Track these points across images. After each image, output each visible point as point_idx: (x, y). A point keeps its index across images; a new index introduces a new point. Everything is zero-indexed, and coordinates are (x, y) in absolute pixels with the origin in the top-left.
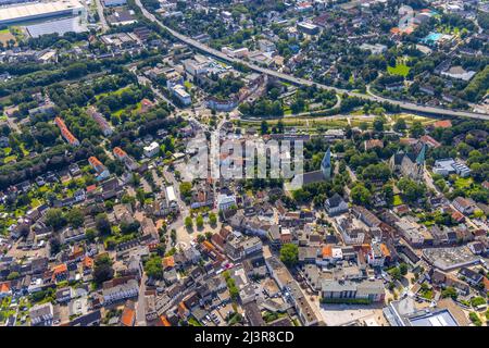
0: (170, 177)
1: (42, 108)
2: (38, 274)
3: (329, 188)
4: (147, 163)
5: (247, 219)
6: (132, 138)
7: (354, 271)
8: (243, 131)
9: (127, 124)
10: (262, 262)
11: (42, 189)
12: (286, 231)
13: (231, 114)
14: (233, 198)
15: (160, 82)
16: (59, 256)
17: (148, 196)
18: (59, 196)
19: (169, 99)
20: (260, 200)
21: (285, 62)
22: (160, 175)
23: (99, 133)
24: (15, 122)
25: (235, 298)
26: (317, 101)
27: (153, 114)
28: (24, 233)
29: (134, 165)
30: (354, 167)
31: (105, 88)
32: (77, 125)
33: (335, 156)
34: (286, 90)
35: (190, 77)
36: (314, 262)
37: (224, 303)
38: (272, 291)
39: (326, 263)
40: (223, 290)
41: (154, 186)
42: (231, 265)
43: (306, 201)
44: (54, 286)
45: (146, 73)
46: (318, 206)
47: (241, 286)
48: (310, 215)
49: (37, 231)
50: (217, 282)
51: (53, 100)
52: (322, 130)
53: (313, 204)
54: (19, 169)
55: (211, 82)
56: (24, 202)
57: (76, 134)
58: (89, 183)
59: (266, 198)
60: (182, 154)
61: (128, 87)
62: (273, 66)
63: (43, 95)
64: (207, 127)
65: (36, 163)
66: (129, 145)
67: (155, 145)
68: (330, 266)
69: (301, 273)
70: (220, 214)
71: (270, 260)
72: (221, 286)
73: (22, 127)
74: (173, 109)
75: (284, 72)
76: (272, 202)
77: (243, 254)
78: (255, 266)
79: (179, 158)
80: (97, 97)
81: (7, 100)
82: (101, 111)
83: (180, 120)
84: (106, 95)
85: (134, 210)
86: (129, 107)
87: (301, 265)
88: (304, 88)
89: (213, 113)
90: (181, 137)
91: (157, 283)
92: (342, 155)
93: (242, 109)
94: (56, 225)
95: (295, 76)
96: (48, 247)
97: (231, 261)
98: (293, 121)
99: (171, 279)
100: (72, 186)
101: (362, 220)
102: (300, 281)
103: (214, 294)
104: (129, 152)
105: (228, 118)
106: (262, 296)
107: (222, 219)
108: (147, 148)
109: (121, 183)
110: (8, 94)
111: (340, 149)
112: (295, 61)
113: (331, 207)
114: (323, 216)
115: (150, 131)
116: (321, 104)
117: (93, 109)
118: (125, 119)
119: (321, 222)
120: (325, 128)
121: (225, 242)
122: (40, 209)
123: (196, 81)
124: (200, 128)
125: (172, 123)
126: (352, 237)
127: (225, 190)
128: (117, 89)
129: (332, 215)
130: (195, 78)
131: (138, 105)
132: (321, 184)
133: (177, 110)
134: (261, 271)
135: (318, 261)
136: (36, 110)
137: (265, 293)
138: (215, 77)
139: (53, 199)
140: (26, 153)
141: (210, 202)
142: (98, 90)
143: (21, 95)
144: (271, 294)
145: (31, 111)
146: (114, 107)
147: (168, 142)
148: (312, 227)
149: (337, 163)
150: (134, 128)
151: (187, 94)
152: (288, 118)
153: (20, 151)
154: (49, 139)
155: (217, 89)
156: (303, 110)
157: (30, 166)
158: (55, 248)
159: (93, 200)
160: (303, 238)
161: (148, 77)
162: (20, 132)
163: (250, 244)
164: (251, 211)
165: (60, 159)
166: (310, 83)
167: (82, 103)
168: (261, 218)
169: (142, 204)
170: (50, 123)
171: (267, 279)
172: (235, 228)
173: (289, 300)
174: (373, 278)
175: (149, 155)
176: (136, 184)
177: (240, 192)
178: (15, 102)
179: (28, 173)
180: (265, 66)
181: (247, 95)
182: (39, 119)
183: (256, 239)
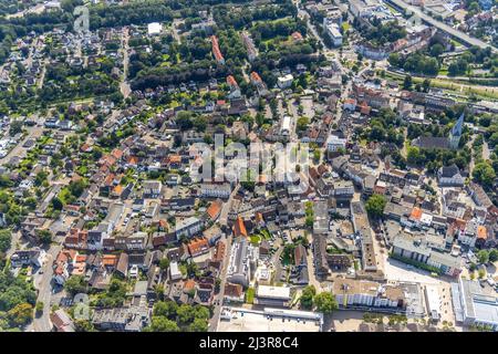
0: (293, 109)
1: (204, 24)
2: (159, 159)
3: (450, 157)
4: (276, 93)
5: (349, 164)
6: (271, 67)
7: (439, 241)
8: (384, 82)
9: (271, 53)
10: (347, 204)
11: (182, 95)
12: (381, 184)
13: (378, 63)
14: (343, 142)
15: (318, 18)
16: (178, 149)
17: (267, 121)
18: (193, 103)
19: (321, 36)
20: (370, 151)
21: (467, 18)
22: (285, 105)
23: (243, 56)
24: (179, 33)
25: (309, 226)
26: (484, 68)
27: (298, 48)
28: (159, 125)
29: (264, 92)
30: (491, 146)
31: (264, 16)
32: (227, 45)
33: (476, 128)
34: (453, 49)
35: (351, 18)
36: (398, 220)
37: (298, 228)
38: (345, 231)
39: (410, 224)
40: (301, 216)
41: (275, 114)
42: (318, 198)
43: (419, 164)
44: (167, 171)
45: (309, 7)
46: (431, 173)
47: (318, 218)
48: (416, 177)
49: (168, 126)
50: (297, 208)
51: (215, 19)
52: (475, 100)
53: (426, 170)
54: (169, 73)
55: (371, 27)
56: (166, 101)
57: (224, 53)
58: (221, 98)
59: (378, 150)
60: (312, 92)
61: (286, 18)
62: (449, 20)
63: (208, 13)
64: (348, 71)
65: (184, 71)
66: (266, 72)
67: (290, 77)
68: (414, 228)
69: (382, 226)
70: (326, 153)
71: (355, 205)
72: (300, 212)
73: (182, 38)
74: (321, 47)
75: (460, 29)
76: (382, 156)
77: (332, 192)
78: (338, 206)
79: (309, 95)
80: (254, 23)
81: (178, 13)
82: (253, 37)
83: (322, 58)
84: (261, 22)
85: (250, 130)
86: (279, 37)
87: (385, 218)
88: (474, 50)
89: (360, 58)
90: (318, 76)
91: (247, 193)
92: (485, 129)
93: (392, 60)
94: (184, 125)
95: (471, 35)
96: (172, 141)
97: (318, 195)
98: (445, 83)
99: (259, 192)
100: (207, 97)
101: (473, 198)
102: (377, 232)
103: (291, 217)
104: (264, 79)
105: (373, 66)
106: (335, 233)
107: (326, 158)
108: (280, 79)
109: (247, 104)
110: (180, 7)
111: (486, 123)
112: (479, 18)
113: (443, 176)
114: (430, 183)
115: (289, 64)
116: (488, 71)
117: (246, 34)
118: (271, 47)
119: (426, 188)
120: (478, 97)
121: (318, 177)
122: (176, 109)
123: (356, 24)
124: (339, 70)
125: (314, 59)
126: (450, 208)
127: (340, 133)
128: (276, 19)
129: (442, 185)
130: (355, 20)
131: (290, 37)
132: (444, 151)
133: (325, 49)
134: (343, 212)
135: (403, 220)
136: (197, 25)
137: (338, 231)
138: (377, 22)
139: (188, 104)
140: (179, 61)
141: (320, 140)
142: (257, 17)
143: (190, 11)
144: (343, 234)
145: (193, 26)
146: (265, 36)
147: (303, 77)
148: (413, 189)
149: (474, 137)
150: (276, 57)
151: (340, 35)
152: (441, 79)
153: (175, 59)
154: (200, 53)
155: (374, 35)
156: (463, 74)
157: (178, 72)
158: (178, 143)
159: (219, 114)
160: (398, 195)
161: (309, 11)
162: (180, 43)
163: (342, 186)
164: (357, 158)
165: (203, 71)
166: (484, 46)
167: (239, 26)
168: (364, 167)
169: (259, 126)
170: (207, 40)
171: (347, 221)
172: (335, 169)
173: (358, 243)
174: (456, 253)
175: (281, 86)
176: (260, 108)
177: (354, 139)
178: (184, 16)
179: (175, 77)
180: (439, 19)
181: (404, 47)
182: (197, 34)
183: (350, 183)
